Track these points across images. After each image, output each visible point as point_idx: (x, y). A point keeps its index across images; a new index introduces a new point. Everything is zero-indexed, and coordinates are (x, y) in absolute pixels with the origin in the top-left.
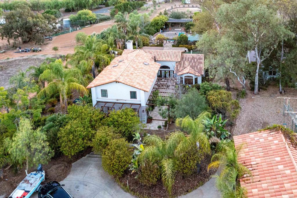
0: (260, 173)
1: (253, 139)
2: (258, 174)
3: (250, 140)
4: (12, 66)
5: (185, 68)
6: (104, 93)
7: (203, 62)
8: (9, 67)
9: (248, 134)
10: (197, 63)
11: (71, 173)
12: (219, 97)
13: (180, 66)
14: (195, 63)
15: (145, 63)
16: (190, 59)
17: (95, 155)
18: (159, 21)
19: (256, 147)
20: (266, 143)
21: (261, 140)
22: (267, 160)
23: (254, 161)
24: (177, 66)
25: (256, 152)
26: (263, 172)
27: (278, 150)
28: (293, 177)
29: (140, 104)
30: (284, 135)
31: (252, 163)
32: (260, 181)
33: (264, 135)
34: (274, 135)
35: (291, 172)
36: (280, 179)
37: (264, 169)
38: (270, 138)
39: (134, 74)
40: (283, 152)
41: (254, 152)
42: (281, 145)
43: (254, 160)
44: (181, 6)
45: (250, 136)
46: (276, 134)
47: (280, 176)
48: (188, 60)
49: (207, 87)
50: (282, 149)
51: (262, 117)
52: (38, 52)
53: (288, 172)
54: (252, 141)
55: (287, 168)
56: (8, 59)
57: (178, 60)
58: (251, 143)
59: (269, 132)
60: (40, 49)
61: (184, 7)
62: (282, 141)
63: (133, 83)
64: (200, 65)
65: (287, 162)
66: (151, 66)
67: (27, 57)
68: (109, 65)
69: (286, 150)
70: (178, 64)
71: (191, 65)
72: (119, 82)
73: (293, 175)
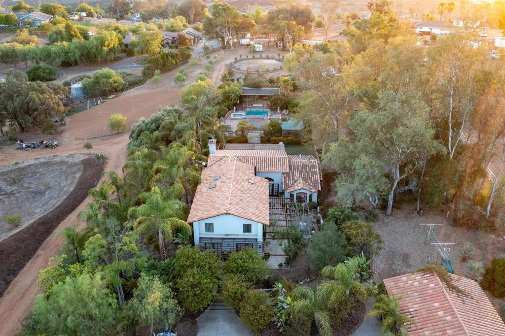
0: (420, 320)
1: (406, 282)
2: (418, 321)
3: (403, 283)
4: (27, 175)
5: (295, 182)
6: (209, 227)
7: (318, 172)
8: (22, 176)
9: (399, 277)
10: (310, 173)
11: (200, 330)
12: (359, 230)
13: (289, 180)
14: (308, 173)
15: (250, 181)
16: (300, 168)
17: (218, 307)
18: (231, 94)
19: (411, 292)
20: (421, 287)
21: (415, 284)
22: (425, 306)
23: (411, 308)
24: (285, 178)
25: (413, 298)
26: (423, 320)
27: (436, 295)
28: (455, 323)
29: (257, 239)
30: (439, 277)
31: (410, 310)
32: (421, 329)
33: (417, 278)
34: (429, 278)
35: (452, 318)
36: (442, 326)
37: (424, 316)
38: (425, 281)
39: (244, 201)
40: (441, 297)
41: (411, 298)
42: (438, 289)
43: (412, 306)
44: (250, 56)
45: (402, 278)
46: (431, 277)
47: (441, 323)
48: (298, 169)
49: (338, 215)
50: (440, 294)
51: (402, 247)
52: (53, 147)
53: (449, 318)
54: (406, 285)
55: (448, 314)
56: (17, 164)
57: (286, 171)
58: (404, 287)
59: (422, 274)
60: (56, 143)
61: (254, 58)
62: (438, 285)
63: (248, 213)
64: (314, 176)
65: (447, 308)
66: (258, 184)
67: (46, 160)
68: (200, 184)
69: (444, 295)
70: (285, 175)
71: (303, 176)
72: (229, 214)
73: (455, 321)
